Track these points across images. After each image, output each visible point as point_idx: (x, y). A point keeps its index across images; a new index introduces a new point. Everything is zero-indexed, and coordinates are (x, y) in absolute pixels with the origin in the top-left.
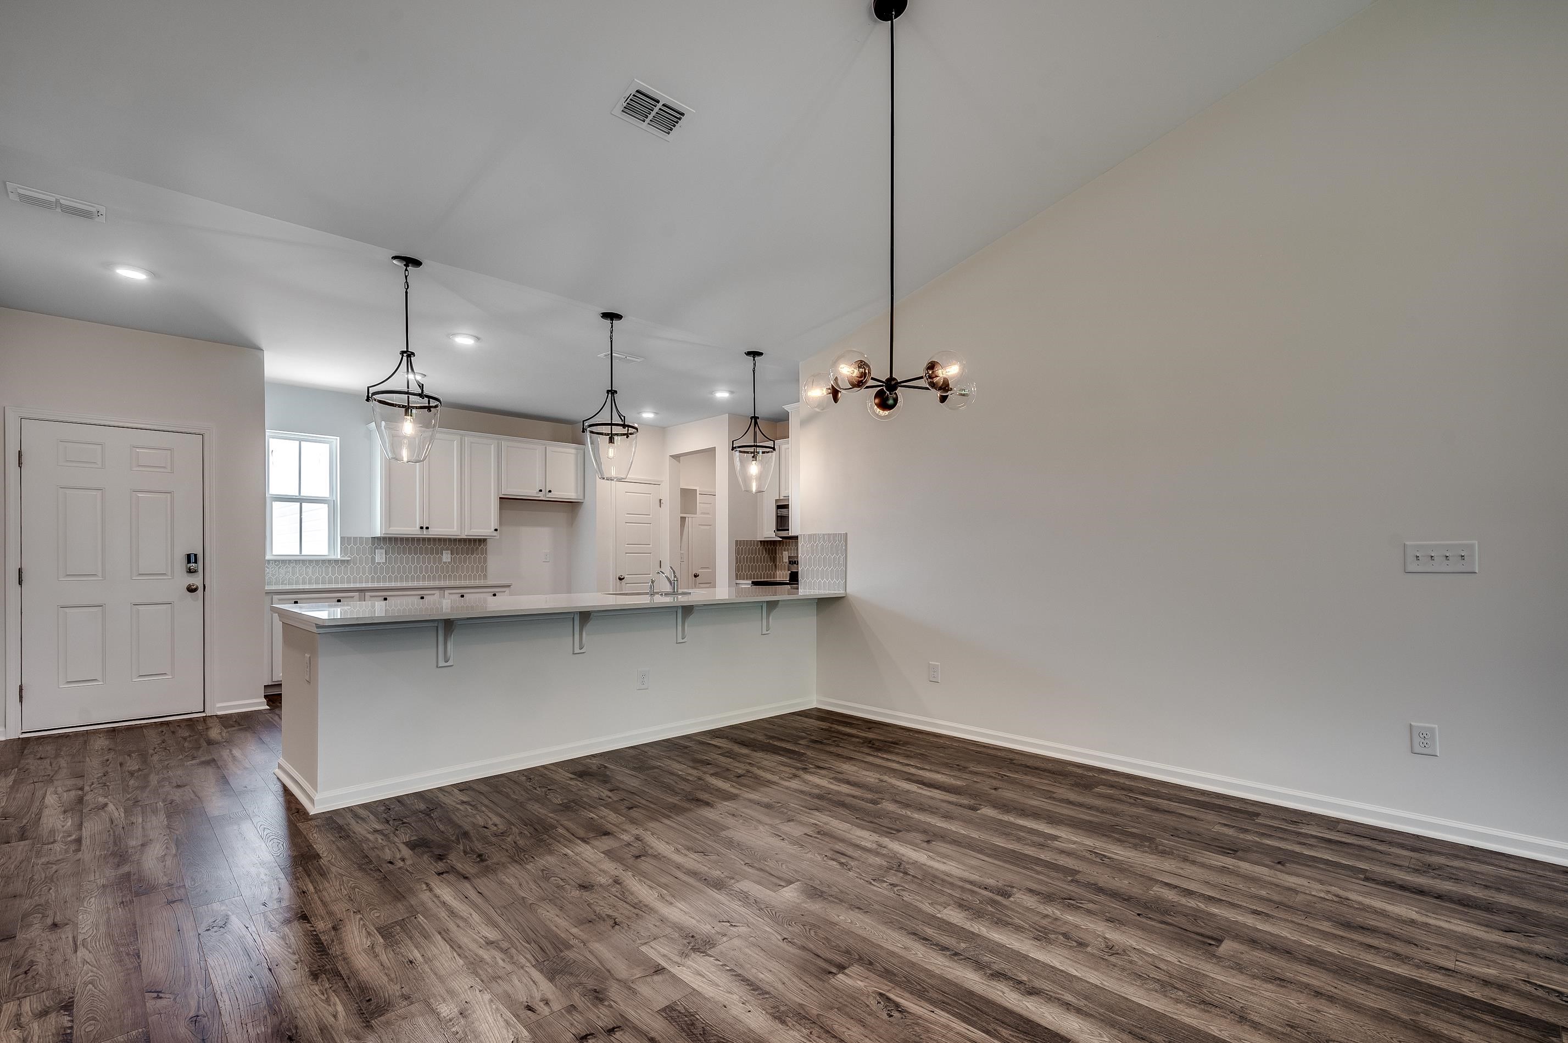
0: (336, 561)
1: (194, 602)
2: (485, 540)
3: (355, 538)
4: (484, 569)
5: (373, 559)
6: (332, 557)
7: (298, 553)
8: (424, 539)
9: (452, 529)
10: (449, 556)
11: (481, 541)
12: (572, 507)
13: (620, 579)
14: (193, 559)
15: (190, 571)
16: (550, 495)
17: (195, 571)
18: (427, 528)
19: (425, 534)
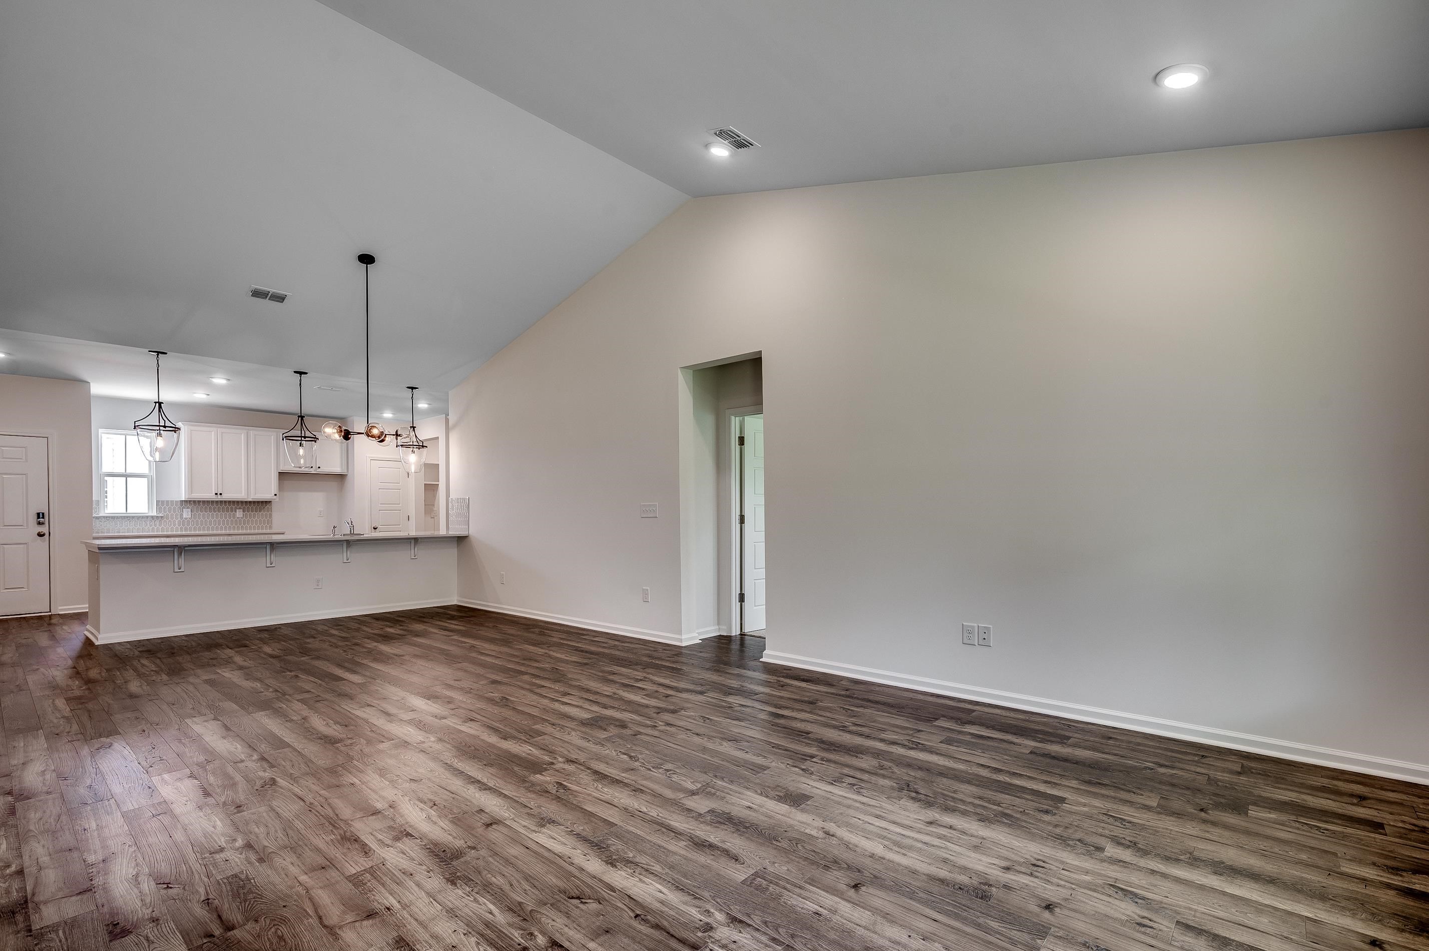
0: (152, 517)
1: (42, 543)
2: (270, 502)
3: (167, 502)
4: (270, 523)
5: (181, 515)
6: (151, 514)
7: (125, 512)
8: (217, 502)
9: (241, 495)
10: (242, 513)
11: (267, 503)
12: (341, 477)
13: (375, 528)
14: (41, 516)
15: (39, 523)
16: (319, 470)
17: (43, 523)
18: (221, 494)
19: (219, 498)
